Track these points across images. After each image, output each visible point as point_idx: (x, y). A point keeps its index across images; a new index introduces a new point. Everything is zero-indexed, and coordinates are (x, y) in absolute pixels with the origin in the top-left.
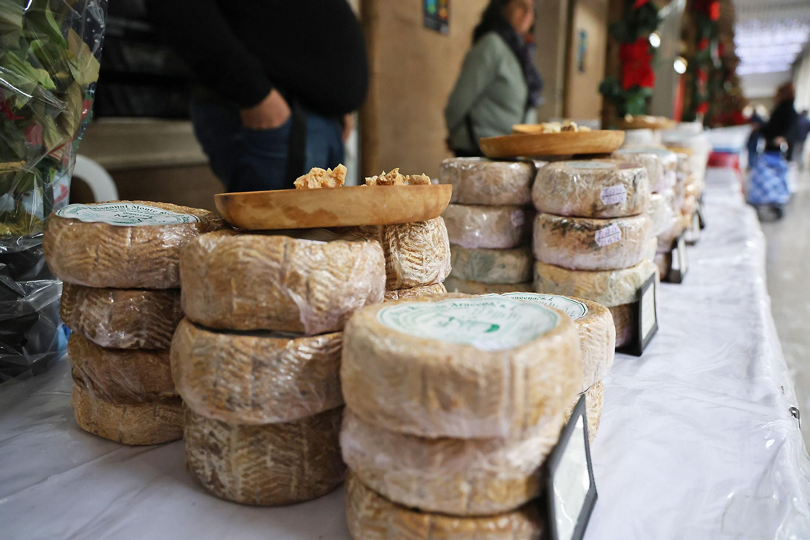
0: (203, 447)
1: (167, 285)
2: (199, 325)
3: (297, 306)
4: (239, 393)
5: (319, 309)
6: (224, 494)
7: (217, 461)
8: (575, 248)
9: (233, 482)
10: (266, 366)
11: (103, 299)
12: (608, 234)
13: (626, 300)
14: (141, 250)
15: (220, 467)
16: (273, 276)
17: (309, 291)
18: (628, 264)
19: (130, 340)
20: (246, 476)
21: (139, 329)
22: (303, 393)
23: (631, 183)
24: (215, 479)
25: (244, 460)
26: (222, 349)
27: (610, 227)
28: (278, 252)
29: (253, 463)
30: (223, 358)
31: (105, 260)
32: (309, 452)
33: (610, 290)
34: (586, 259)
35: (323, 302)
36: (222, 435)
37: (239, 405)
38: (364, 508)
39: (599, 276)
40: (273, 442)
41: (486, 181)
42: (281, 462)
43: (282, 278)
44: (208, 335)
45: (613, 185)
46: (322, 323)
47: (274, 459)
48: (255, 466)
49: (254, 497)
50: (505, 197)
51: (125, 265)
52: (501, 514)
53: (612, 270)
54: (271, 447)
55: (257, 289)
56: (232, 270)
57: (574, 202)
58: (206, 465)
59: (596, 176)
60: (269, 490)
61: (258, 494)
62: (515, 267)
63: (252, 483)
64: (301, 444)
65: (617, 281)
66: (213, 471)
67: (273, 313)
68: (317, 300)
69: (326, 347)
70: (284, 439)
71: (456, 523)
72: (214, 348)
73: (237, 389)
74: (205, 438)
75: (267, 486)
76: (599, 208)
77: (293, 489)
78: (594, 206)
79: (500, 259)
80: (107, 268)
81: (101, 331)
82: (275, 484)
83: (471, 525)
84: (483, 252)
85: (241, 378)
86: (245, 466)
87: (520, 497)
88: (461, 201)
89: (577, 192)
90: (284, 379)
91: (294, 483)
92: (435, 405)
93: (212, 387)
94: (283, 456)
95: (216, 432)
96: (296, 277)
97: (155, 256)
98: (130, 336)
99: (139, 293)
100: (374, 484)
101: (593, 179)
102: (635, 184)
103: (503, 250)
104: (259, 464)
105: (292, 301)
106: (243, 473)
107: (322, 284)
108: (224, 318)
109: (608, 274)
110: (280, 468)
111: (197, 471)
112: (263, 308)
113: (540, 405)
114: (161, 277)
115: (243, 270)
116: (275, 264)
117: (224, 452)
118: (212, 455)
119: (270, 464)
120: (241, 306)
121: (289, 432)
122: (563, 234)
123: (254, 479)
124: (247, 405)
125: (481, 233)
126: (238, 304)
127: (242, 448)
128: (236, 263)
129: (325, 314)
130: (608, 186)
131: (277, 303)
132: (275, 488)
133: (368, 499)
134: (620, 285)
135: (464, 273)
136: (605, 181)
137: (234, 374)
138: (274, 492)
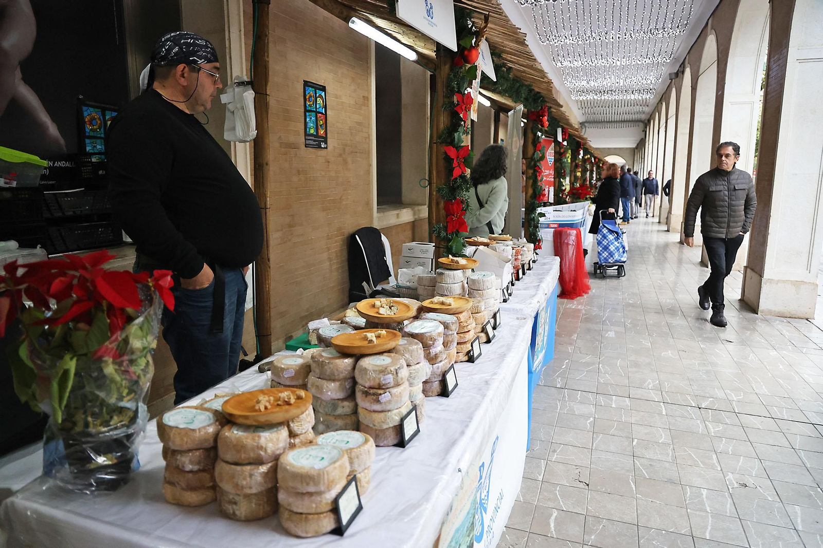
0: (230, 503)
1: (212, 447)
2: (227, 462)
3: (262, 455)
4: (245, 484)
6: (237, 519)
7: (235, 507)
8: (371, 403)
9: (241, 514)
10: (253, 475)
11: (187, 454)
12: (385, 398)
13: (397, 423)
15: (236, 509)
17: (266, 451)
18: (396, 407)
19: (197, 468)
20: (245, 511)
21: (200, 463)
23: (395, 373)
24: (234, 513)
25: (245, 506)
27: (386, 394)
29: (248, 506)
30: (239, 474)
31: (190, 441)
33: (388, 420)
34: (377, 407)
35: (270, 453)
36: (237, 498)
37: (245, 488)
38: (286, 515)
39: (382, 415)
40: (255, 499)
41: (332, 370)
42: (257, 505)
44: (233, 467)
45: (387, 375)
46: (270, 459)
47: (255, 505)
50: (341, 376)
51: (197, 442)
52: (325, 512)
53: (389, 411)
54: (254, 501)
55: (250, 451)
56: (242, 447)
57: (370, 382)
58: (231, 509)
59: (379, 371)
60: (253, 516)
61: (250, 517)
62: (349, 407)
63: (247, 514)
65: (391, 416)
66: (233, 511)
67: (255, 458)
68: (268, 452)
69: (271, 467)
70: (258, 497)
71: (312, 516)
74: (231, 500)
76: (381, 385)
77: (261, 515)
78: (379, 384)
79: (341, 404)
80: (190, 443)
81: (186, 465)
83: (316, 516)
84: (333, 401)
85: (245, 480)
86: (245, 508)
87: (329, 508)
88: (321, 377)
89: (371, 378)
90: (259, 479)
92: (304, 484)
94: (258, 503)
95: (235, 498)
98: (197, 466)
99: (199, 451)
100: (289, 508)
101: (378, 372)
102: (397, 373)
103: (343, 400)
104: (250, 507)
105: (260, 454)
108: (238, 461)
109: (387, 413)
110: (257, 507)
111: (227, 512)
112: (251, 457)
113: (332, 482)
114: (209, 445)
117: (238, 504)
118: (233, 505)
122: (366, 396)
123: (248, 512)
124: (247, 488)
125: (331, 393)
126: (243, 456)
127: (245, 502)
129: (271, 457)
130: (384, 375)
131: (256, 455)
132: (255, 514)
133: (287, 513)
134: (393, 418)
135: (324, 411)
136: (383, 373)
137: (243, 478)
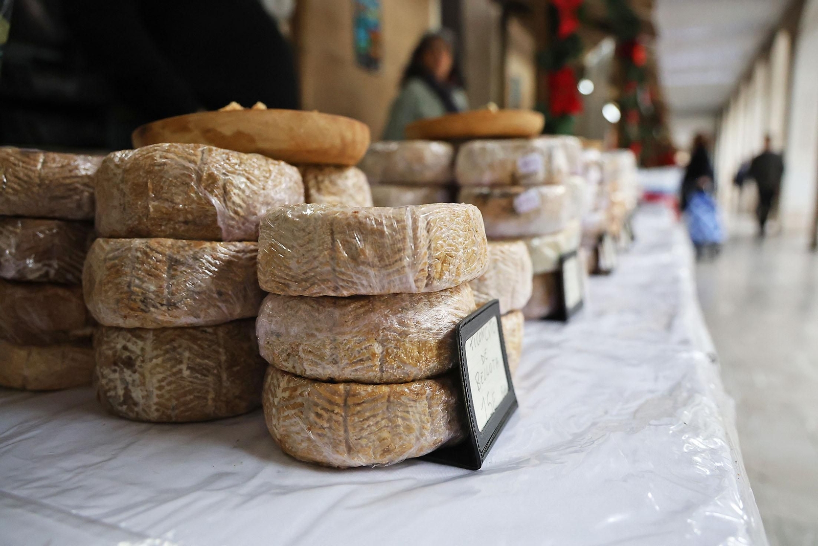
0: (115, 364)
1: (79, 215)
3: (215, 209)
4: (153, 292)
5: (236, 213)
6: (137, 413)
7: (130, 376)
8: (497, 216)
9: (147, 397)
10: (183, 264)
11: (11, 228)
12: (527, 200)
13: (549, 268)
14: (54, 174)
15: (134, 381)
16: (190, 176)
17: (225, 195)
18: (550, 230)
19: (38, 270)
20: (160, 388)
21: (49, 259)
22: (220, 294)
24: (127, 397)
25: (159, 369)
26: (137, 250)
28: (196, 155)
29: (169, 373)
30: (138, 258)
31: (15, 183)
32: (226, 361)
35: (240, 206)
36: (136, 347)
37: (154, 306)
38: (280, 393)
40: (190, 349)
42: (197, 372)
43: (199, 179)
44: (122, 240)
46: (239, 228)
47: (190, 368)
48: (170, 376)
49: (169, 412)
50: (429, 175)
51: (35, 189)
52: (415, 379)
53: (535, 236)
54: (187, 354)
55: (174, 190)
56: (149, 172)
57: (494, 172)
58: (118, 383)
60: (185, 404)
61: (174, 409)
63: (167, 396)
64: (218, 352)
65: (540, 247)
66: (126, 389)
67: (190, 217)
68: (234, 203)
69: (243, 251)
70: (201, 347)
72: (130, 249)
73: (153, 288)
74: (118, 354)
75: (182, 400)
76: (518, 176)
77: (210, 402)
78: (513, 175)
80: (16, 192)
81: (7, 260)
82: (192, 397)
85: (157, 277)
86: (160, 376)
87: (431, 363)
90: (201, 277)
91: (211, 396)
93: (126, 288)
94: (200, 365)
95: (130, 345)
96: (212, 178)
97: (68, 181)
98: (40, 265)
99: (50, 222)
100: (289, 365)
104: (174, 374)
105: (209, 203)
106: (157, 385)
107: (240, 189)
108: (140, 223)
110: (196, 378)
111: (109, 394)
112: (179, 210)
113: (445, 262)
114: (73, 205)
115: (160, 171)
116: (192, 166)
117: (138, 363)
118: (125, 370)
119: (186, 373)
120: (157, 209)
121: (206, 339)
123: (169, 392)
124: (162, 305)
126: (154, 207)
127: (157, 357)
128: (154, 165)
129: (242, 220)
131: (194, 206)
132: (192, 401)
133: (284, 382)
134: (542, 252)
136: (522, 151)
137: (149, 273)
138: (190, 406)
